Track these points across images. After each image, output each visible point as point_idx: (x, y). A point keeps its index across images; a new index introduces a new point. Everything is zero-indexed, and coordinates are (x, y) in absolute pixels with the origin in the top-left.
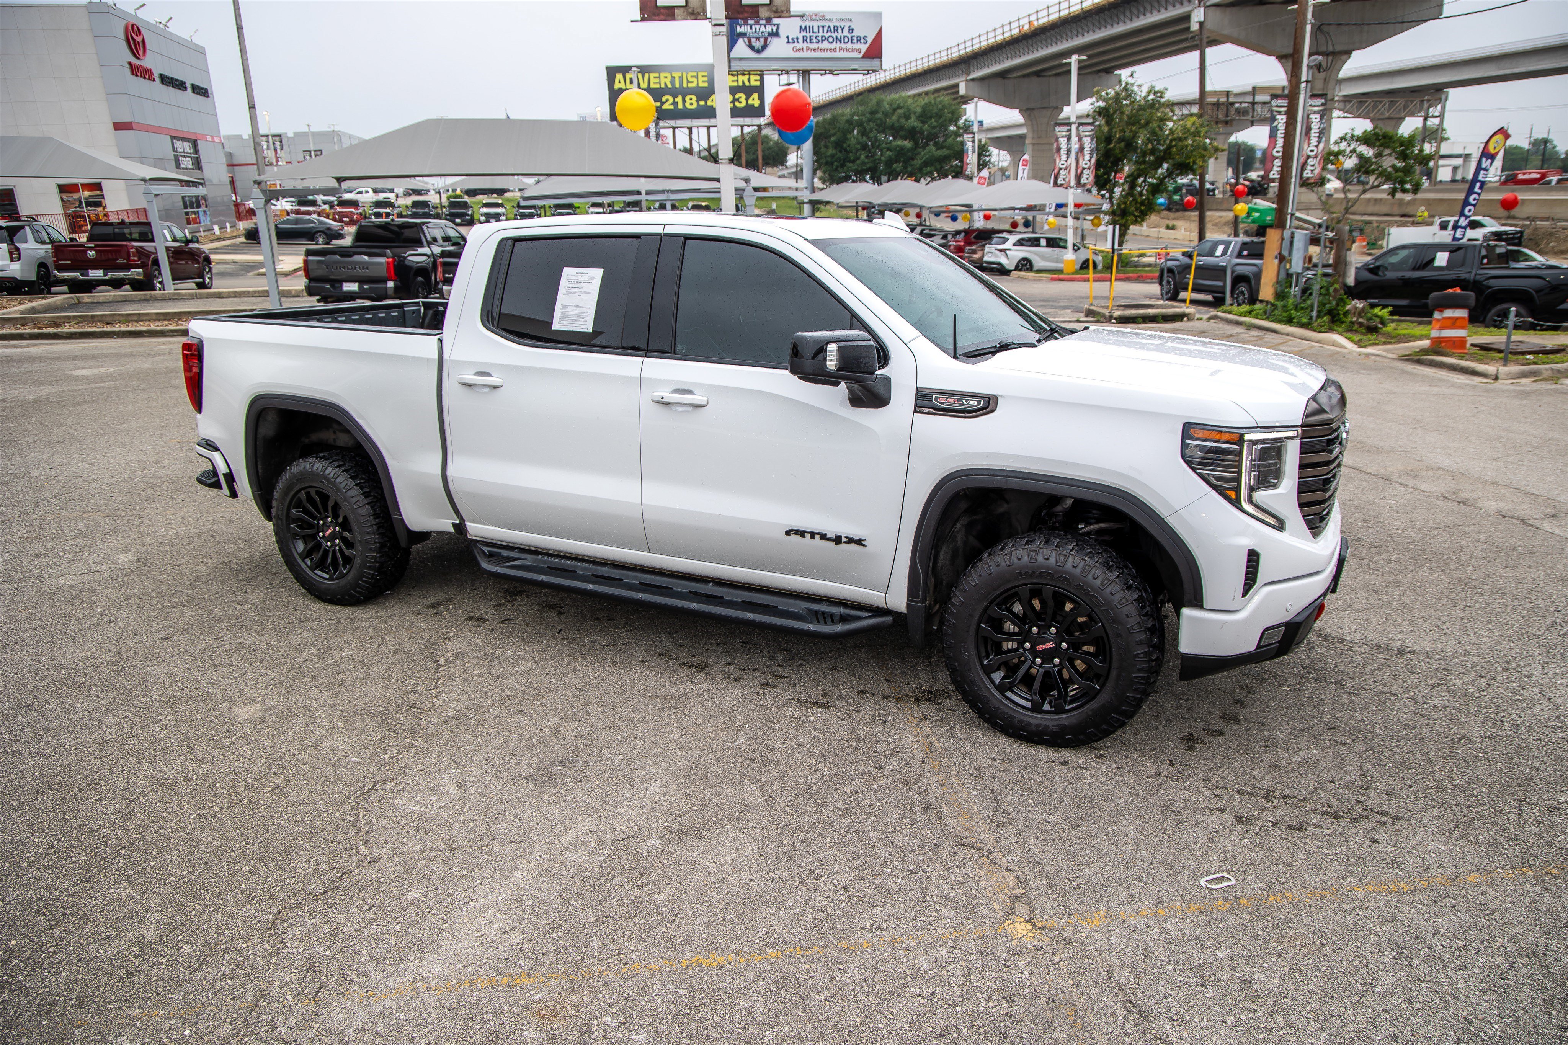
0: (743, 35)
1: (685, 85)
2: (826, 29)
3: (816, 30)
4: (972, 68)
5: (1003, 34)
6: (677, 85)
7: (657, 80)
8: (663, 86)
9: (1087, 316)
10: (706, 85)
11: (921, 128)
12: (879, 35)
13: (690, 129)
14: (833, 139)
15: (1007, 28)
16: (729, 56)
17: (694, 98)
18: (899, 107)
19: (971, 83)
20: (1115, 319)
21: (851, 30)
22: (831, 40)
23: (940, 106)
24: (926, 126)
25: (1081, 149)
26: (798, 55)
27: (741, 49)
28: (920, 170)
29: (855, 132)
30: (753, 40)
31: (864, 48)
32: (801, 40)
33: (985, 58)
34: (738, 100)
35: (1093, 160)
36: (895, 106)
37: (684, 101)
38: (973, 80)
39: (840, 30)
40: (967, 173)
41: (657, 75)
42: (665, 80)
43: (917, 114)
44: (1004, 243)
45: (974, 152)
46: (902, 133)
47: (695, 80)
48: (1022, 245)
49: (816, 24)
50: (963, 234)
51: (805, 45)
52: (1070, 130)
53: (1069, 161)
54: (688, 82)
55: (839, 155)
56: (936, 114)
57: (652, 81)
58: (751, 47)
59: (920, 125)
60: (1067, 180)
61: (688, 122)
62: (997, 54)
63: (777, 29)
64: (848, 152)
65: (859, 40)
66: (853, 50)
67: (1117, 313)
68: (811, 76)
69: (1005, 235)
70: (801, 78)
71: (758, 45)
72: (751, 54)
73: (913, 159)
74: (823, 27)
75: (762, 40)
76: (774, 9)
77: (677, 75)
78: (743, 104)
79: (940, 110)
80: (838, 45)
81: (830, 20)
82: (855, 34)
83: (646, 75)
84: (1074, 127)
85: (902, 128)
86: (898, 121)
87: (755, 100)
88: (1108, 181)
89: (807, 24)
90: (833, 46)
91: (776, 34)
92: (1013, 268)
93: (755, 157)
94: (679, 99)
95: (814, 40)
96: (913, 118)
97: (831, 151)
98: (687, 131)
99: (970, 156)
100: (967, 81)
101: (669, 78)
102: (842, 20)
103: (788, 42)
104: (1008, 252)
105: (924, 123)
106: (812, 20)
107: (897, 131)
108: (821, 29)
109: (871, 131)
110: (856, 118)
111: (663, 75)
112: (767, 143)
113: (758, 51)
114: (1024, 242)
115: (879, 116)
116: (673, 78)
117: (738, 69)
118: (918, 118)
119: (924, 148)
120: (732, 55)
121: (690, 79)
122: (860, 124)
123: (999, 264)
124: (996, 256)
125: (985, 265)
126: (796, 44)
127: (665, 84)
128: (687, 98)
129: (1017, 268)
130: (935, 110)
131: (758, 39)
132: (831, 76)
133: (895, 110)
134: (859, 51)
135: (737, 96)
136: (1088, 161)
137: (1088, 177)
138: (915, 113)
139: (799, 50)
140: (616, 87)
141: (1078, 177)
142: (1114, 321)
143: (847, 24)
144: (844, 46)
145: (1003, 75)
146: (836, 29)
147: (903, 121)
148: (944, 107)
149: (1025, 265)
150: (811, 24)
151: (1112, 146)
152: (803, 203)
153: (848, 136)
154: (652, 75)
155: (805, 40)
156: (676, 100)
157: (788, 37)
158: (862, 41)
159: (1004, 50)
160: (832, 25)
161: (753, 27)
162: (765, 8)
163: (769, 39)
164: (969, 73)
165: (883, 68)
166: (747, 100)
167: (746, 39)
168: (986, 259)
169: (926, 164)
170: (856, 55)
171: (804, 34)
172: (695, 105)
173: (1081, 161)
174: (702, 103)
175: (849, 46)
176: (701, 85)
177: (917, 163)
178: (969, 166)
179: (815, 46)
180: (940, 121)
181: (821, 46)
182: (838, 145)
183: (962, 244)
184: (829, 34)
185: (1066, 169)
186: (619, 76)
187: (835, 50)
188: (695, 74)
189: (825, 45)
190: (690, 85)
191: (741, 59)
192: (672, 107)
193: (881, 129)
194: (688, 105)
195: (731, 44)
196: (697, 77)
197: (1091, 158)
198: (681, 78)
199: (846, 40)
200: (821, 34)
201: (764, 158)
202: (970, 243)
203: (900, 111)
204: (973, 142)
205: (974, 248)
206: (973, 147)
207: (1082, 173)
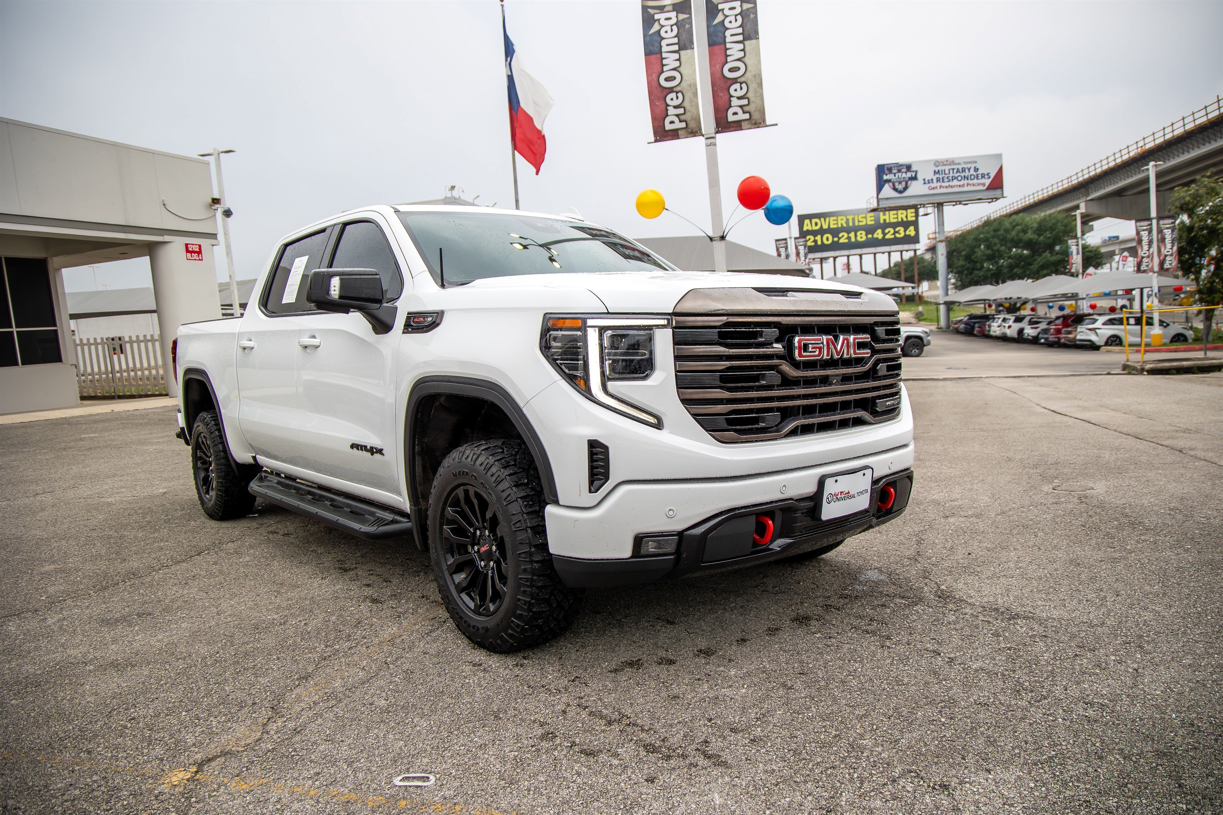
0: (888, 181)
1: (856, 224)
2: (955, 171)
3: (947, 172)
4: (1090, 191)
5: (1115, 160)
6: (851, 224)
7: (835, 222)
8: (840, 226)
9: (1124, 370)
10: (873, 223)
11: (1037, 239)
12: (1000, 171)
13: (861, 256)
14: (963, 253)
15: (1118, 155)
16: (877, 198)
17: (864, 233)
18: (1017, 225)
19: (1090, 202)
20: (1147, 371)
21: (976, 170)
22: (959, 178)
23: (1054, 221)
24: (1042, 238)
25: (1162, 240)
26: (933, 192)
27: (887, 191)
28: (1038, 272)
29: (982, 247)
30: (896, 184)
31: (988, 182)
32: (935, 181)
33: (1101, 181)
34: (898, 232)
35: (1175, 248)
36: (1014, 224)
37: (856, 236)
38: (1092, 200)
39: (967, 171)
40: (1073, 270)
41: (835, 218)
42: (842, 222)
43: (1034, 229)
44: (1093, 323)
45: (1078, 253)
46: (1020, 245)
47: (864, 220)
48: (1114, 324)
49: (947, 168)
50: (1061, 319)
51: (938, 184)
52: (1151, 225)
53: (1151, 250)
54: (859, 221)
55: (968, 265)
56: (1051, 227)
57: (832, 223)
58: (895, 189)
59: (1036, 237)
60: (1150, 266)
61: (859, 251)
62: (1111, 177)
63: (916, 175)
64: (975, 262)
65: (983, 176)
66: (979, 184)
67: (1148, 366)
68: (945, 208)
69: (1095, 317)
70: (936, 209)
71: (900, 187)
72: (895, 194)
73: (1031, 265)
74: (953, 169)
75: (904, 183)
76: (753, 122)
77: (850, 218)
78: (902, 235)
79: (1054, 224)
80: (966, 182)
81: (959, 164)
82: (980, 172)
83: (827, 219)
84: (1154, 222)
85: (1020, 240)
86: (1017, 235)
87: (911, 231)
88: (1194, 264)
89: (940, 168)
90: (961, 183)
91: (915, 178)
92: (1103, 344)
93: (912, 274)
94: (852, 235)
95: (946, 180)
96: (1030, 232)
97: (961, 263)
98: (858, 257)
99: (1075, 257)
100: (1086, 201)
101: (845, 220)
102: (969, 163)
103: (925, 183)
104: (1097, 331)
105: (1039, 235)
106: (944, 165)
107: (1016, 243)
108: (951, 171)
109: (995, 244)
110: (982, 236)
111: (839, 218)
112: (923, 263)
113: (901, 192)
114: (1114, 321)
115: (1000, 232)
116: (848, 220)
117: (885, 206)
118: (1034, 232)
119: (1040, 255)
120: (880, 196)
121: (860, 220)
122: (986, 240)
123: (1090, 341)
124: (1087, 335)
125: (1078, 342)
126: (931, 184)
127: (842, 225)
128: (858, 233)
129: (1106, 344)
130: (1050, 224)
131: (900, 183)
132: (961, 206)
133: (1014, 227)
134: (984, 185)
135: (897, 229)
136: (1170, 249)
137: (1171, 262)
138: (1032, 228)
139: (933, 188)
140: (805, 228)
141: (1162, 264)
142: (1145, 373)
143: (973, 166)
144: (970, 182)
145: (1119, 193)
146: (963, 170)
147: (1021, 234)
148: (1058, 221)
149: (1115, 341)
150: (943, 168)
151: (1193, 234)
152: (939, 304)
153: (976, 250)
154: (832, 219)
155: (938, 180)
156: (850, 235)
157: (924, 180)
158: (986, 177)
159: (1117, 173)
160: (960, 167)
161: (897, 175)
162: (747, 122)
163: (909, 182)
164: (1088, 195)
165: (1005, 195)
166: (905, 231)
167: (891, 184)
168: (1078, 337)
169: (1042, 267)
170: (981, 188)
171: (937, 176)
172: (864, 238)
173: (1163, 249)
174: (870, 236)
175: (975, 181)
176: (869, 223)
177: (1035, 267)
178: (1074, 265)
179: (946, 184)
180: (1054, 233)
181: (951, 183)
182: (968, 258)
183: (1060, 327)
184: (958, 174)
185: (1148, 257)
186: (807, 221)
187: (963, 186)
188: (864, 216)
189: (955, 182)
190: (861, 224)
191: (887, 199)
192: (847, 241)
193: (1003, 243)
194: (859, 239)
195: (880, 188)
196: (866, 218)
197: (1173, 246)
198: (853, 219)
199: (972, 177)
200: (951, 175)
201: (919, 275)
202: (1068, 326)
203: (1018, 228)
204: (1077, 245)
205: (1069, 329)
206: (1078, 249)
207: (1164, 259)
